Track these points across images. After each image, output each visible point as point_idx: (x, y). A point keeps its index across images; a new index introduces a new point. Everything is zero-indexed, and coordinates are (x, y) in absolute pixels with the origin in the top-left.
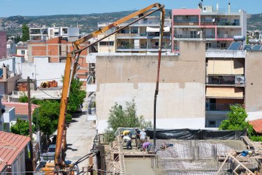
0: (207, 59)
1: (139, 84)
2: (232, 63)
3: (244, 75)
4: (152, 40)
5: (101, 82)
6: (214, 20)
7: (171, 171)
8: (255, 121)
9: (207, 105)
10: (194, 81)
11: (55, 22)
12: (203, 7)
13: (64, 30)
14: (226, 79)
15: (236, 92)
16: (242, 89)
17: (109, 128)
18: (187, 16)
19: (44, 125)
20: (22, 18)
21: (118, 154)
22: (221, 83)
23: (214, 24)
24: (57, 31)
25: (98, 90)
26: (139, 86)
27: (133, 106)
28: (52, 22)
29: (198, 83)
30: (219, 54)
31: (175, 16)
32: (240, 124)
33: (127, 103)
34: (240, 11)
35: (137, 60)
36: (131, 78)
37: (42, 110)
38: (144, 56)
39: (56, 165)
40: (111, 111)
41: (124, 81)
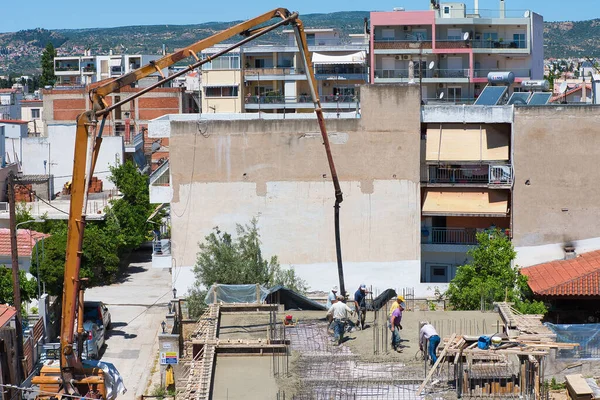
0: (424, 127)
1: (270, 185)
2: (482, 134)
3: (508, 162)
4: (325, 83)
5: (182, 180)
6: (466, 36)
7: (318, 383)
8: (536, 268)
9: (424, 232)
10: (394, 176)
11: (123, 41)
12: (443, 7)
13: (132, 61)
14: (467, 172)
15: (492, 200)
16: (506, 195)
17: (197, 285)
18: (405, 27)
19: (55, 279)
20: (47, 33)
21: (201, 346)
22: (457, 182)
23: (467, 44)
24: (117, 63)
25: (176, 199)
26: (269, 189)
27: (253, 235)
28: (117, 43)
29: (404, 183)
30: (452, 113)
31: (377, 28)
32: (498, 274)
33: (240, 229)
34: (526, 15)
35: (263, 129)
36: (250, 170)
37: (51, 246)
38: (281, 121)
39: (63, 369)
40: (202, 247)
41: (234, 179)
